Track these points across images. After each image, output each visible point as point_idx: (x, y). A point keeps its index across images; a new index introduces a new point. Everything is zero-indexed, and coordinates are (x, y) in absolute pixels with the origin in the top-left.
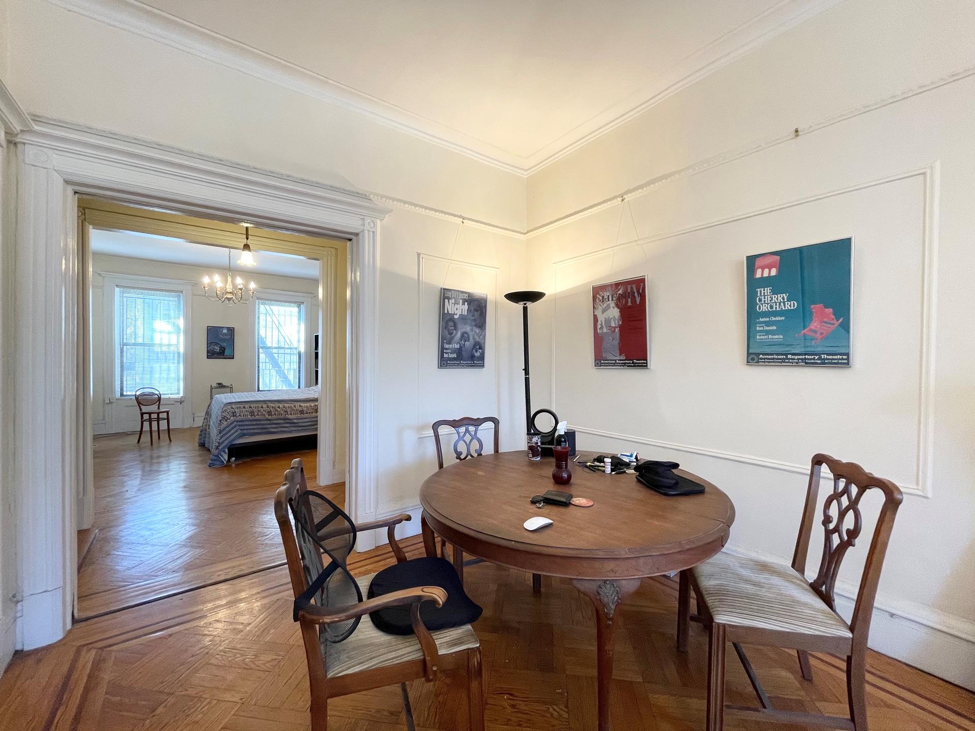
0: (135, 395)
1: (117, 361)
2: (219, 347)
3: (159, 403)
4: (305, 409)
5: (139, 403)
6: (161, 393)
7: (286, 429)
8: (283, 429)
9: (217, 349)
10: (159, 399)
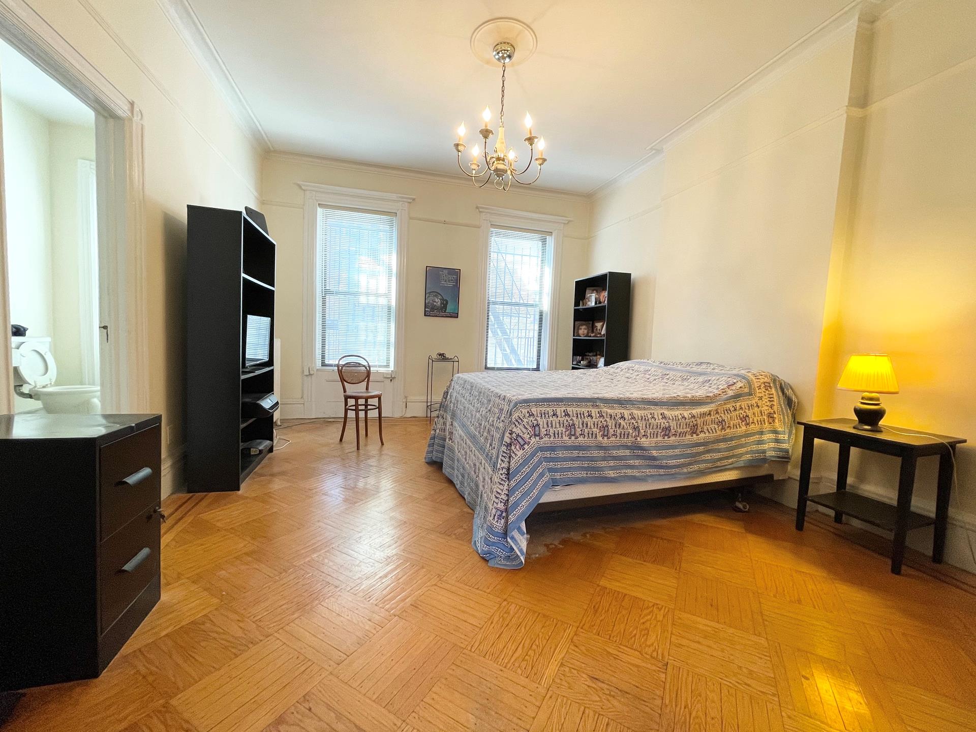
0: (338, 366)
1: (318, 315)
2: (440, 300)
3: (368, 380)
4: (673, 424)
5: (343, 380)
6: (370, 364)
7: (635, 473)
8: (629, 472)
9: (438, 302)
10: (368, 374)
